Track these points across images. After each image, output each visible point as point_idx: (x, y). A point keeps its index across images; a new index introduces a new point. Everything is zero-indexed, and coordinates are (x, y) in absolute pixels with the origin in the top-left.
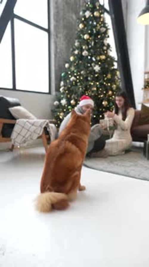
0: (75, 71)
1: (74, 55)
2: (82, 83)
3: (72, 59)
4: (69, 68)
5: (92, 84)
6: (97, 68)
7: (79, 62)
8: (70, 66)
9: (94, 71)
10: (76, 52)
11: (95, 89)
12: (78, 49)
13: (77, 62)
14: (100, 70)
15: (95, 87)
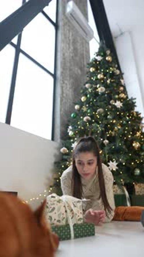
0: (89, 111)
1: (86, 95)
3: (83, 99)
4: (80, 109)
6: (118, 104)
8: (81, 107)
14: (122, 106)
15: (119, 126)
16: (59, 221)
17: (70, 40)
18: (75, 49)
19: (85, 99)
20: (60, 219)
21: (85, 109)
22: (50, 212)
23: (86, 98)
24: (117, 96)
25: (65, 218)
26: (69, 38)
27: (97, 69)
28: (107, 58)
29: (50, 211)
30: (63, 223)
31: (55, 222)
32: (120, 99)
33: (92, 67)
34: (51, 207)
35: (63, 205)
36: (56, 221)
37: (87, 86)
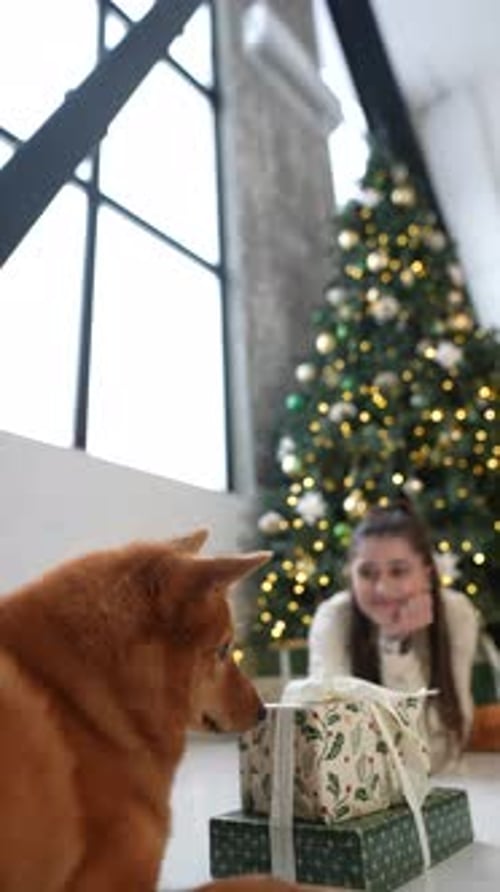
0: (346, 385)
3: (323, 343)
8: (320, 371)
11: (457, 435)
16: (361, 794)
20: (364, 785)
21: (331, 378)
22: (329, 757)
23: (335, 339)
24: (439, 327)
25: (382, 776)
27: (364, 237)
28: (395, 197)
29: (328, 751)
30: (377, 800)
31: (351, 801)
32: (449, 336)
33: (344, 228)
34: (330, 734)
35: (369, 719)
36: (352, 795)
37: (335, 296)
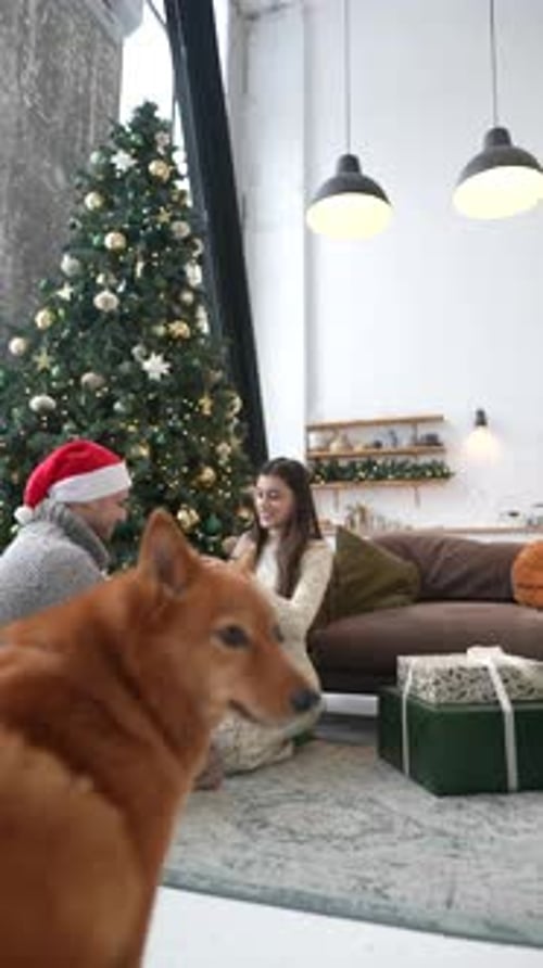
0: (55, 371)
1: (53, 304)
2: (85, 423)
3: (42, 318)
4: (26, 356)
5: (132, 428)
6: (155, 366)
7: (73, 333)
8: (32, 348)
9: (145, 374)
10: (65, 293)
11: (145, 452)
12: (72, 285)
13: (65, 333)
14: (165, 372)
15: (143, 445)
17: (25, 30)
18: (50, 74)
19: (48, 323)
21: (43, 359)
23: (54, 317)
24: (160, 330)
26: (21, 19)
28: (153, 167)
33: (92, 188)
